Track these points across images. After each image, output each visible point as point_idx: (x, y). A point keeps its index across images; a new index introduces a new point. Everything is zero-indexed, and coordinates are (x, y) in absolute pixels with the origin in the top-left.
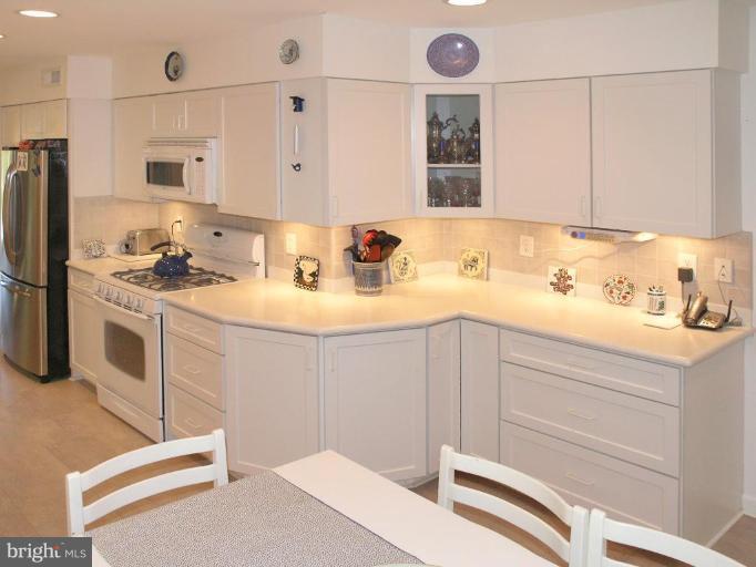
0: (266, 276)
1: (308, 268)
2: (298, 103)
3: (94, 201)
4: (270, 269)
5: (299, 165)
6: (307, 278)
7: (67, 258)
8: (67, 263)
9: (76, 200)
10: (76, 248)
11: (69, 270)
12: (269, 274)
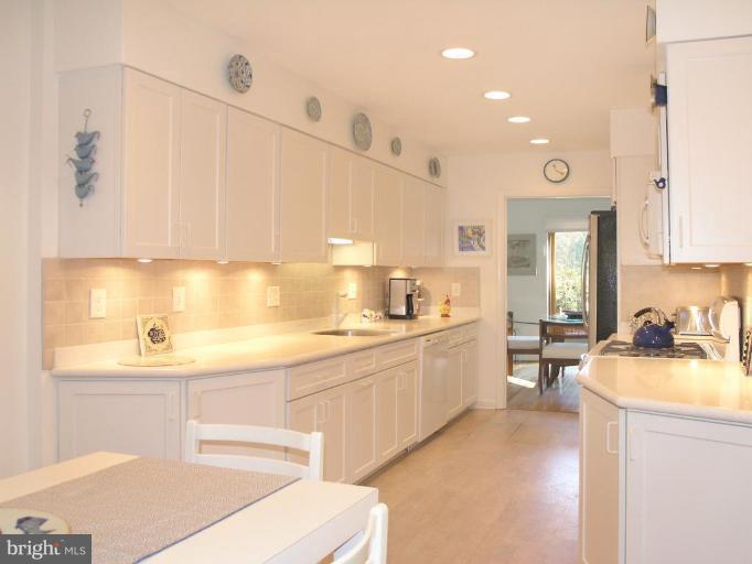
5: (663, 181)
9: (622, 266)
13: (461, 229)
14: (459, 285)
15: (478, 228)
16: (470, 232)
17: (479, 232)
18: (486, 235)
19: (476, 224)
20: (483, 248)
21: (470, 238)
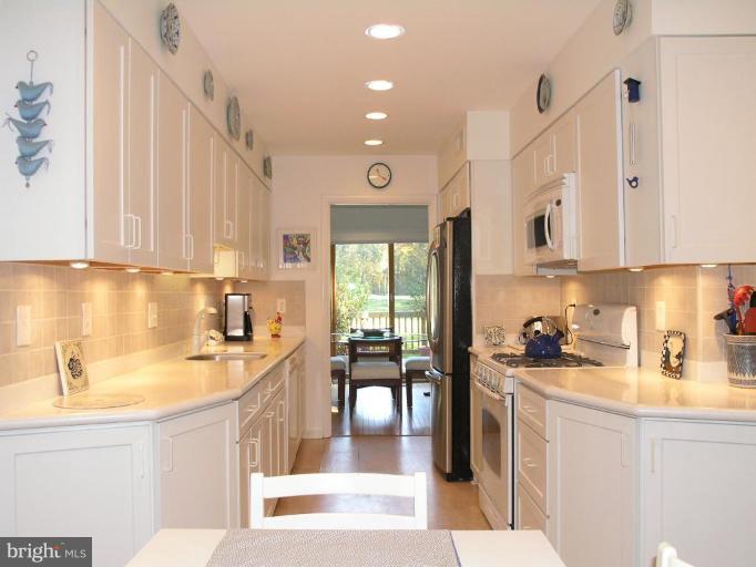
0: (639, 365)
1: (675, 346)
2: (634, 88)
3: (496, 280)
4: (644, 353)
5: (635, 179)
6: (674, 362)
7: (470, 345)
8: (470, 349)
9: (477, 276)
10: (477, 333)
11: (471, 357)
12: (642, 363)
13: (286, 238)
14: (284, 300)
15: (303, 236)
16: (295, 242)
17: (304, 241)
18: (312, 244)
19: (300, 232)
20: (309, 260)
21: (295, 249)
